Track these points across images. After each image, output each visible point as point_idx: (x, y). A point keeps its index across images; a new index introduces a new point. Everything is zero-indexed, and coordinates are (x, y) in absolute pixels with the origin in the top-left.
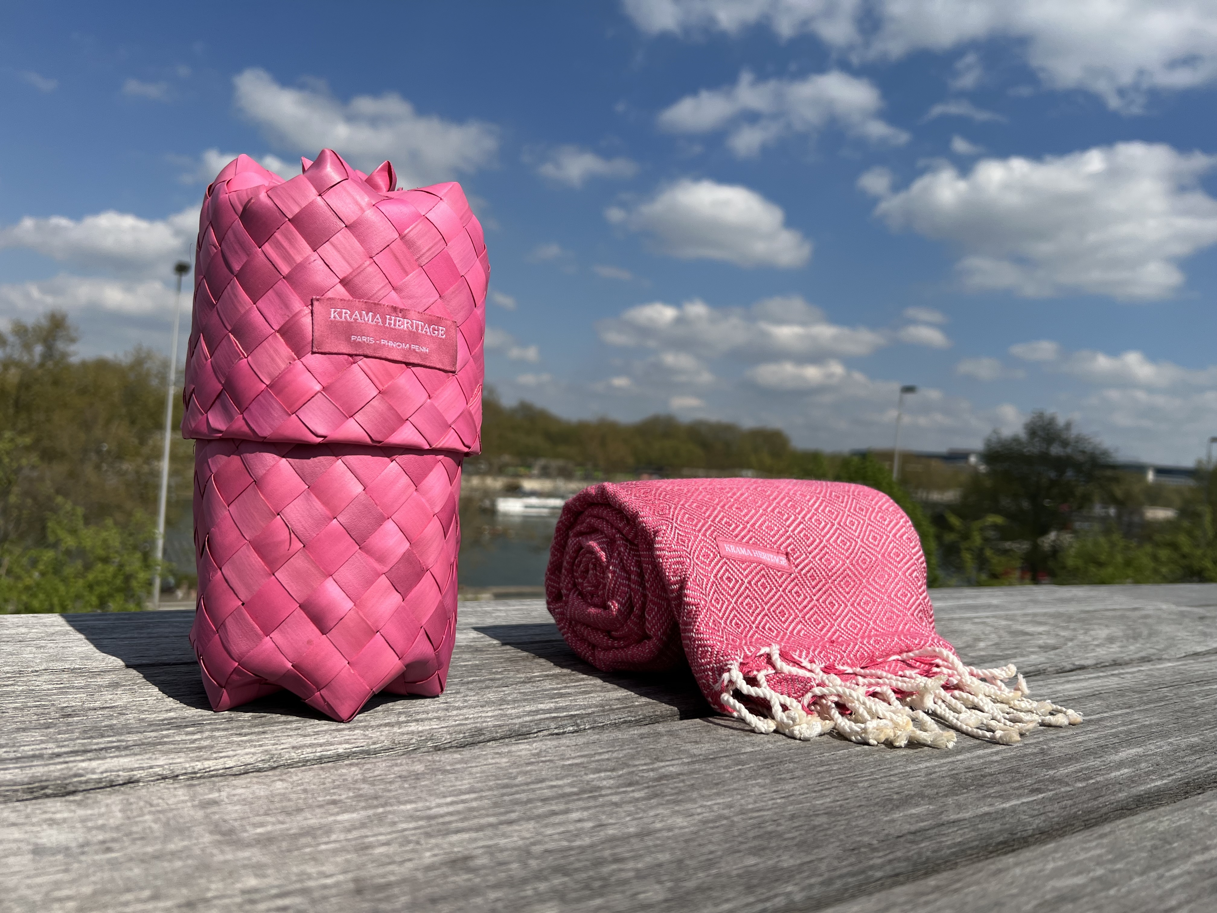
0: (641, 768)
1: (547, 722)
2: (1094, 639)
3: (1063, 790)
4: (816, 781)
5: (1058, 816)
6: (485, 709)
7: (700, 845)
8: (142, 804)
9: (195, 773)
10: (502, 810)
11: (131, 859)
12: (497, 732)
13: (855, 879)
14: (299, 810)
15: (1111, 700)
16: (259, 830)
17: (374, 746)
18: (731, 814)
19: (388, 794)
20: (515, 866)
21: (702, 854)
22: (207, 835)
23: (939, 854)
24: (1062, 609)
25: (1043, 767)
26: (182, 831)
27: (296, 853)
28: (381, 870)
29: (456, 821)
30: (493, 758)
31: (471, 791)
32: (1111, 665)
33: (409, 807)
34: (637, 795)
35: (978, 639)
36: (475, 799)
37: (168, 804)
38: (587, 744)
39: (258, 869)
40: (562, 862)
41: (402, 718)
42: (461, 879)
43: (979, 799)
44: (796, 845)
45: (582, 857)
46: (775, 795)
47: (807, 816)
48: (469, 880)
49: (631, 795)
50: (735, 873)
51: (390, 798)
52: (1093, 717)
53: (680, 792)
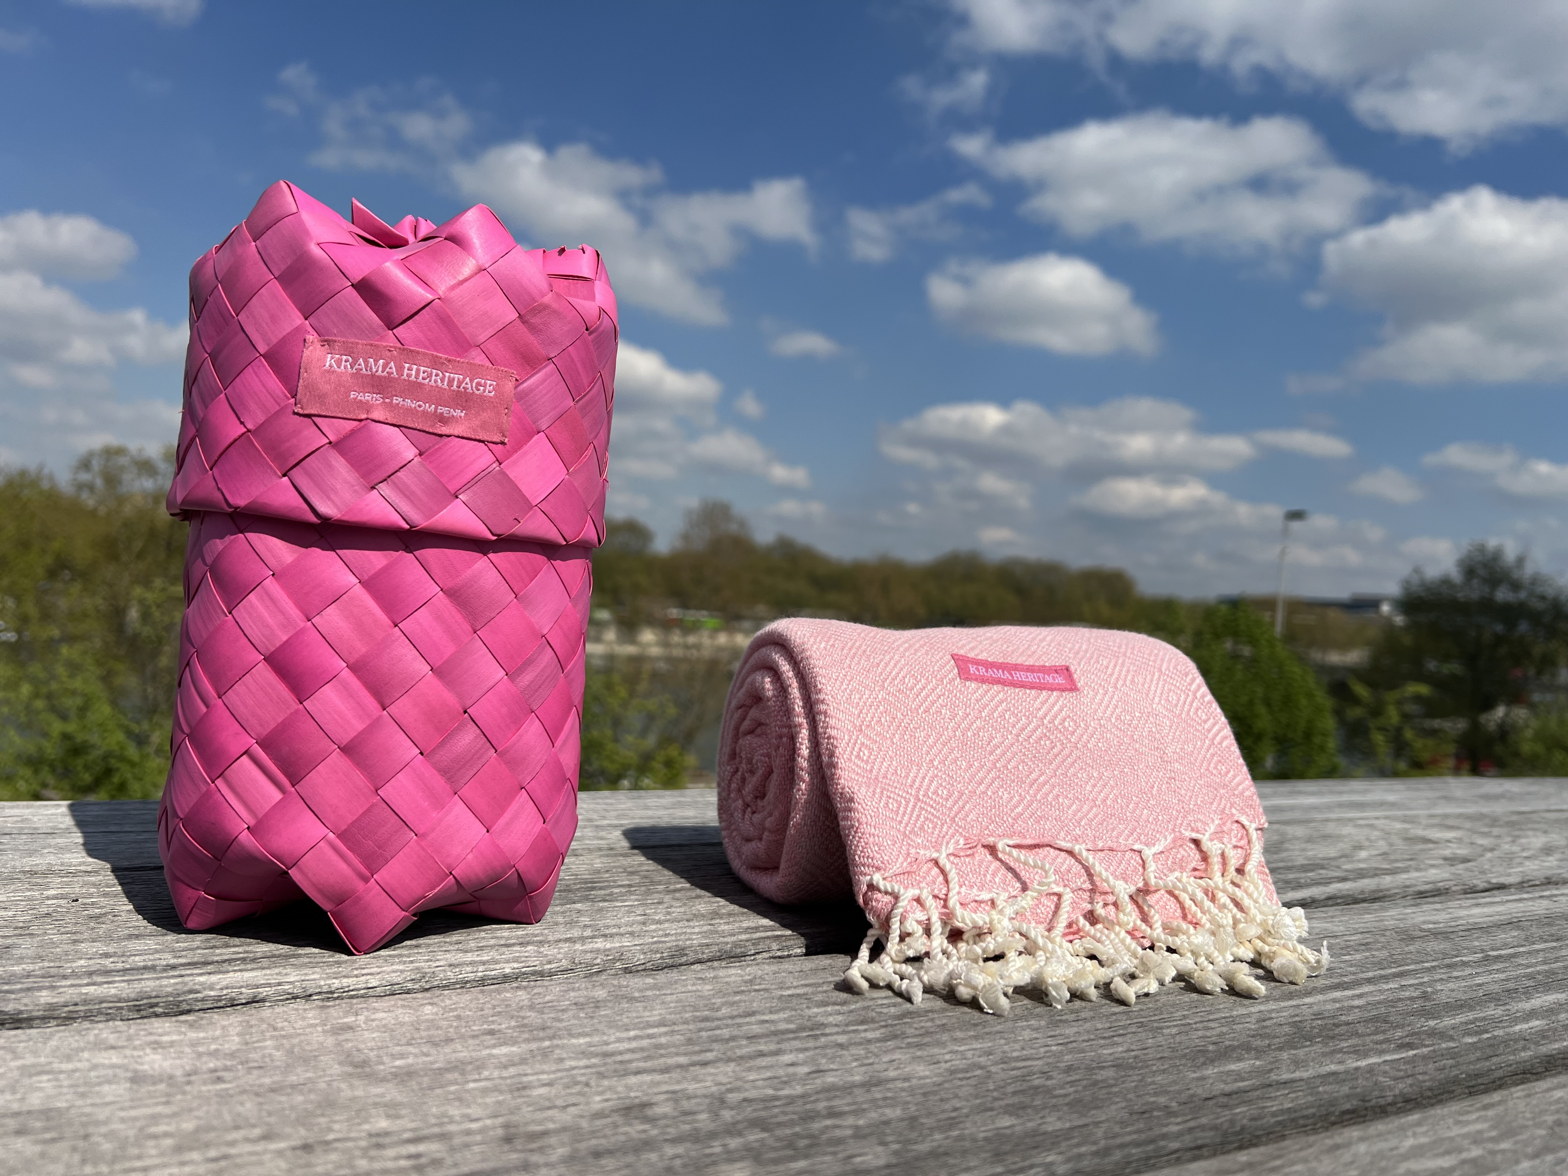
0: (880, 1002)
1: (768, 942)
2: (1523, 850)
3: (1444, 1046)
4: (1108, 1025)
5: (1431, 1080)
6: (691, 924)
7: (942, 1100)
8: (264, 1026)
9: (332, 992)
10: (697, 1048)
11: (244, 1092)
12: (703, 953)
13: (1139, 1150)
14: (449, 1040)
15: (1534, 930)
16: (398, 1063)
17: (549, 966)
18: (989, 1063)
19: (558, 1025)
20: (703, 1116)
21: (943, 1111)
22: (336, 1066)
23: (1259, 1123)
24: (1485, 810)
25: (1422, 1016)
26: (307, 1059)
27: (438, 1091)
28: (539, 1115)
29: (638, 1060)
30: (694, 985)
31: (662, 1023)
32: (1542, 884)
33: (582, 1041)
34: (870, 1035)
35: (1359, 847)
36: (666, 1034)
37: (294, 1028)
38: (815, 971)
39: (392, 1109)
40: (763, 1114)
41: (588, 933)
42: (635, 1130)
43: (1324, 1055)
44: (1067, 1104)
45: (789, 1109)
46: (1050, 1041)
47: (1089, 1069)
48: (644, 1131)
49: (863, 1035)
50: (982, 1135)
51: (559, 1029)
52: (1503, 952)
53: (928, 1033)
